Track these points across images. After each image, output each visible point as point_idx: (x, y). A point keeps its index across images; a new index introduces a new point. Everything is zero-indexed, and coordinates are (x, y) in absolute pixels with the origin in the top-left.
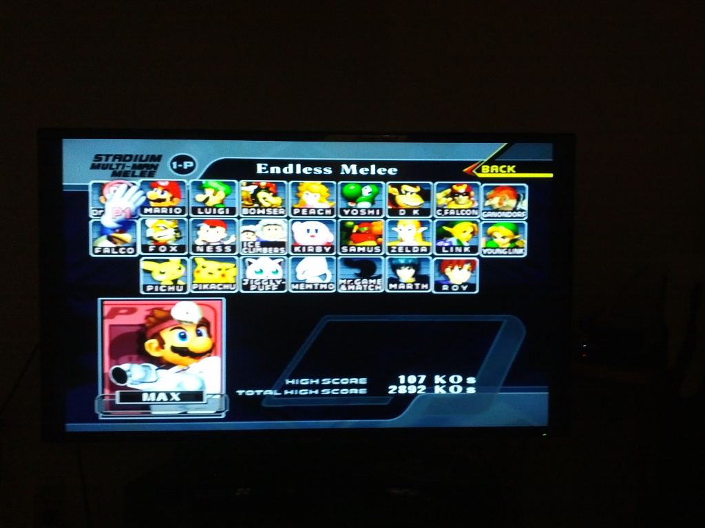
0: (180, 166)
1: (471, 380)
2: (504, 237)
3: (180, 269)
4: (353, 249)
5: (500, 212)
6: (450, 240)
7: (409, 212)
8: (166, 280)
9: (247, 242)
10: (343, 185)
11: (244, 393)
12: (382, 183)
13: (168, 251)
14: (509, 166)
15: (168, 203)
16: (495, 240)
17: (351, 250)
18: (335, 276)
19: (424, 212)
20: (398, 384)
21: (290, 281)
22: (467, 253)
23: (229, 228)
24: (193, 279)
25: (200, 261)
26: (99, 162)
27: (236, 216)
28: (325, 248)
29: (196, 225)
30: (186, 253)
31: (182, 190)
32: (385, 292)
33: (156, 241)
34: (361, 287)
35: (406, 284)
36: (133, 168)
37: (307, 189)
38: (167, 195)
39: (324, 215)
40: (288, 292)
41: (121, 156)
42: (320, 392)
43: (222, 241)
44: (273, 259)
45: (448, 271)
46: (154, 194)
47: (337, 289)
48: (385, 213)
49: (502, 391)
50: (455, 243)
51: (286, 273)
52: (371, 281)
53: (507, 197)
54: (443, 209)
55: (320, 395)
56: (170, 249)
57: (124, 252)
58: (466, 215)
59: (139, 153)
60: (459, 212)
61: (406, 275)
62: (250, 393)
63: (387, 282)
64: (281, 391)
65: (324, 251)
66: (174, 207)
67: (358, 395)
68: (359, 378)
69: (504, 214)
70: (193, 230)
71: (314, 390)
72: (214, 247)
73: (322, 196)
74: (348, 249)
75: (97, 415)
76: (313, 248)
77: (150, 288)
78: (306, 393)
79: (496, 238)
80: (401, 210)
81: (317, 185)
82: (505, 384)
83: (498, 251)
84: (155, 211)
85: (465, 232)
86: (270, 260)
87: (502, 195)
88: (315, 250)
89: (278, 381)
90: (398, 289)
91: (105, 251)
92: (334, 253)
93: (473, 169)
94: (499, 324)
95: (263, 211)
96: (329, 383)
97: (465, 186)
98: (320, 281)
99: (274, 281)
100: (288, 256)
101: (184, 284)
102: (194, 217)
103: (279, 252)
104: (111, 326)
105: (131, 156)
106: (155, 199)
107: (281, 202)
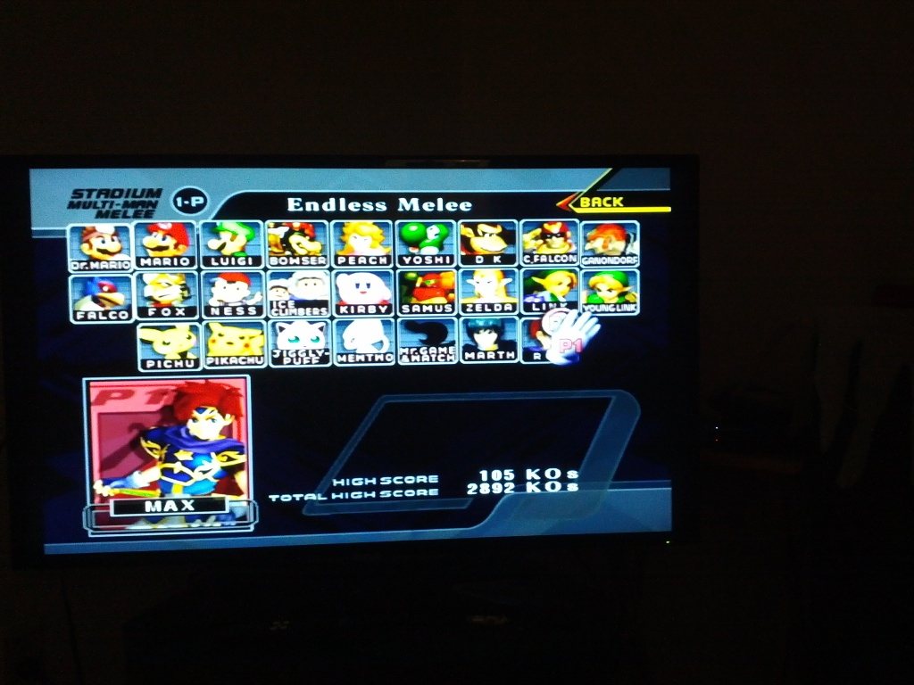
0: (186, 202)
1: (572, 474)
2: (610, 290)
3: (189, 338)
4: (416, 308)
5: (604, 258)
6: (541, 294)
7: (488, 259)
8: (172, 353)
9: (277, 302)
10: (401, 225)
11: (277, 499)
12: (453, 222)
13: (174, 314)
14: (615, 198)
15: (171, 252)
16: (598, 293)
17: (414, 310)
18: (394, 344)
19: (508, 259)
20: (479, 481)
21: (335, 352)
23: (252, 284)
24: (207, 350)
25: (215, 326)
26: (79, 200)
27: (262, 266)
28: (380, 307)
29: (210, 280)
30: (197, 317)
31: (190, 234)
32: (459, 362)
33: (157, 302)
34: (428, 357)
35: (486, 352)
36: (123, 207)
37: (355, 231)
38: (170, 242)
39: (378, 264)
40: (333, 365)
41: (108, 190)
42: (378, 494)
43: (244, 301)
44: (311, 323)
45: (540, 336)
46: (152, 241)
47: (396, 360)
48: (457, 261)
49: (613, 487)
50: (548, 299)
52: (441, 349)
53: (613, 238)
55: (378, 498)
56: (176, 312)
57: (115, 318)
58: (561, 263)
59: (133, 188)
60: (553, 259)
61: (486, 341)
62: (286, 498)
64: (327, 494)
65: (378, 312)
66: (179, 258)
67: (428, 497)
68: (427, 476)
69: (609, 260)
70: (205, 287)
71: (370, 492)
72: (234, 308)
73: (374, 239)
74: (411, 308)
75: (86, 531)
76: (364, 308)
77: (150, 364)
78: (360, 497)
80: (477, 257)
81: (367, 226)
82: (617, 478)
83: (603, 308)
84: (155, 264)
85: (560, 284)
86: (308, 324)
87: (606, 236)
88: (367, 310)
89: (323, 482)
90: (476, 359)
92: (393, 314)
93: (570, 202)
94: (609, 400)
95: (297, 261)
96: (389, 482)
97: (559, 225)
98: (377, 351)
99: (314, 352)
100: (332, 318)
101: (195, 357)
102: (206, 270)
103: (319, 314)
104: (101, 415)
105: (121, 191)
106: (153, 247)
107: (320, 248)
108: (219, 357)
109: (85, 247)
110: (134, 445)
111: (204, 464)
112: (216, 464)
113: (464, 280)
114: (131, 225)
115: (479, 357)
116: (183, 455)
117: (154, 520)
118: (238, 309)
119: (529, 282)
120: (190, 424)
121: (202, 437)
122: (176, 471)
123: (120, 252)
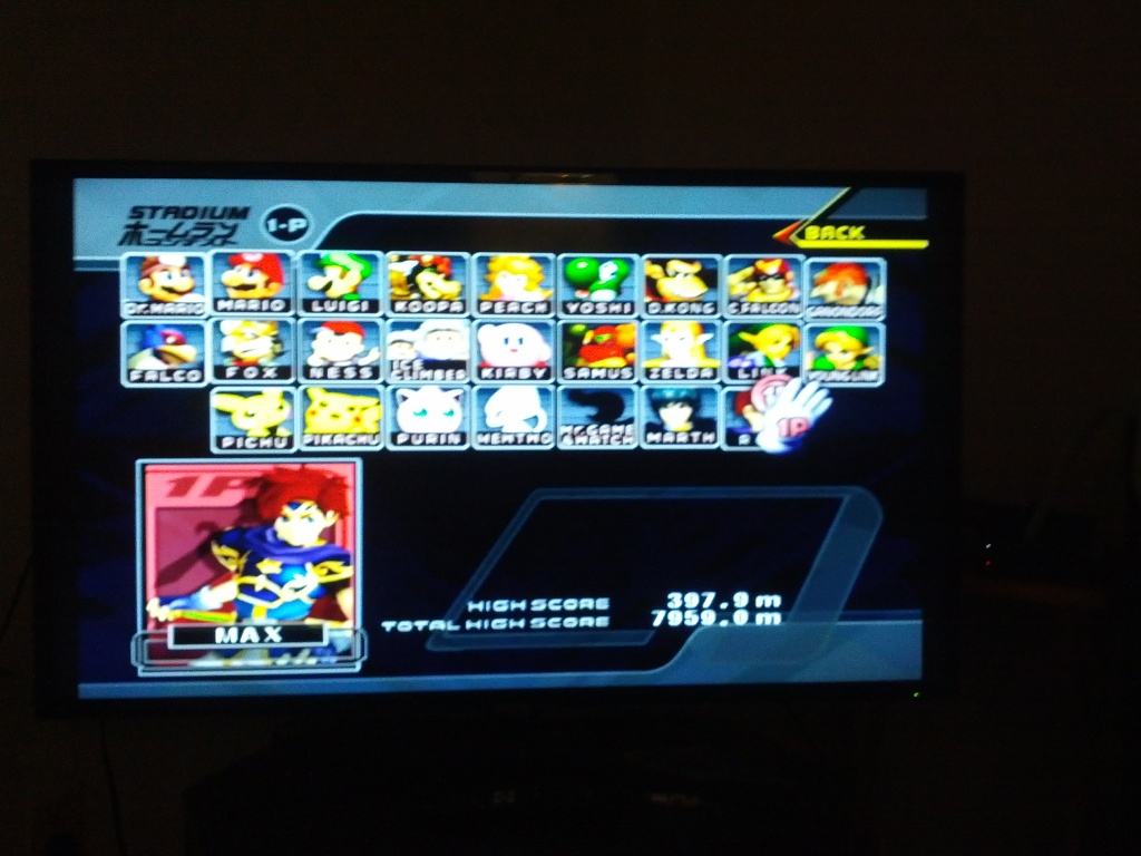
0: (283, 226)
2: (844, 351)
3: (281, 408)
4: (583, 373)
5: (836, 309)
6: (752, 356)
8: (257, 429)
9: (400, 361)
10: (567, 261)
11: (394, 629)
12: (635, 256)
13: (260, 376)
14: (853, 228)
15: (260, 292)
16: (830, 357)
17: (580, 375)
18: (552, 420)
20: (663, 604)
21: (475, 430)
23: (367, 336)
24: (304, 425)
25: (316, 393)
27: (380, 313)
30: (292, 380)
32: (639, 447)
33: (238, 359)
34: (599, 439)
35: (676, 433)
37: (505, 268)
38: (259, 278)
39: (533, 313)
40: (471, 449)
41: (178, 208)
42: (528, 624)
43: (356, 359)
44: (445, 390)
45: (748, 412)
47: (556, 443)
48: (640, 310)
49: (843, 618)
50: (760, 362)
51: (468, 414)
52: (616, 429)
53: (849, 281)
54: (738, 302)
55: (528, 628)
56: (265, 372)
57: (182, 379)
58: (778, 314)
59: (210, 204)
61: (677, 417)
62: (405, 626)
63: (642, 430)
64: (461, 622)
65: (533, 377)
66: (271, 300)
67: (595, 628)
68: (595, 597)
70: (304, 340)
71: (517, 619)
72: (341, 369)
73: (530, 279)
74: (576, 373)
75: (135, 669)
76: (515, 371)
77: (227, 442)
78: (503, 626)
79: (829, 352)
81: (522, 261)
82: (850, 605)
83: (834, 375)
85: (777, 342)
86: (440, 392)
87: (839, 278)
89: (454, 605)
90: (661, 443)
92: (552, 380)
93: (792, 232)
94: (836, 503)
95: (427, 307)
96: (543, 607)
97: (777, 263)
98: (528, 428)
100: (472, 384)
101: (288, 434)
102: (305, 316)
103: (454, 377)
104: (159, 510)
105: (195, 209)
106: (237, 284)
107: (458, 289)
108: (322, 435)
109: (145, 283)
110: (203, 552)
111: (297, 579)
112: (311, 579)
114: (207, 256)
115: (665, 440)
116: (269, 566)
117: (228, 654)
118: (346, 371)
120: (279, 524)
121: (294, 542)
122: (258, 589)
123: (190, 291)
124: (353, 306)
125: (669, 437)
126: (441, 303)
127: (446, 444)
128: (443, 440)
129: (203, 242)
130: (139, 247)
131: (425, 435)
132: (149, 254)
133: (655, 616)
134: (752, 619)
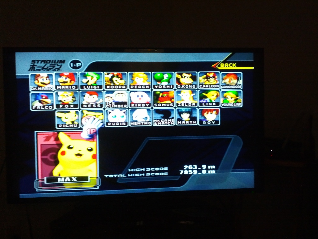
0: (75, 65)
2: (231, 98)
3: (75, 116)
4: (160, 105)
5: (229, 86)
6: (206, 99)
8: (69, 122)
9: (108, 102)
10: (154, 74)
11: (108, 177)
12: (173, 72)
13: (69, 107)
14: (233, 64)
15: (69, 84)
16: (227, 99)
18: (151, 118)
20: (184, 170)
21: (130, 121)
22: (214, 106)
23: (99, 96)
25: (85, 112)
27: (103, 89)
29: (83, 94)
30: (78, 108)
31: (75, 77)
32: (175, 125)
33: (63, 103)
34: (164, 123)
35: (185, 121)
37: (137, 76)
38: (68, 80)
39: (146, 88)
40: (129, 126)
41: (45, 61)
42: (145, 175)
43: (96, 102)
44: (121, 110)
45: (205, 115)
46: (61, 79)
47: (152, 124)
48: (175, 87)
49: (232, 171)
50: (208, 101)
51: (128, 117)
52: (169, 120)
53: (233, 79)
55: (145, 176)
56: (70, 106)
57: (47, 108)
58: (213, 88)
59: (54, 59)
61: (186, 117)
62: (111, 176)
63: (176, 120)
64: (126, 175)
65: (146, 106)
66: (71, 86)
67: (164, 175)
68: (164, 167)
69: (231, 87)
70: (81, 97)
71: (142, 174)
72: (92, 105)
73: (144, 79)
74: (158, 105)
75: (36, 189)
76: (140, 105)
77: (60, 126)
78: (139, 175)
79: (228, 98)
80: (183, 86)
81: (142, 74)
82: (233, 169)
83: (229, 105)
84: (62, 88)
85: (213, 96)
86: (119, 111)
87: (230, 78)
88: (141, 105)
89: (125, 170)
90: (182, 124)
91: (38, 108)
92: (151, 107)
93: (216, 65)
94: (230, 139)
96: (149, 170)
97: (213, 74)
98: (144, 121)
100: (129, 108)
101: (77, 123)
102: (82, 90)
103: (124, 107)
104: (41, 145)
105: (50, 61)
106: (62, 82)
107: (124, 82)
109: (36, 82)
113: (177, 94)
114: (54, 74)
118: (93, 105)
119: (201, 95)
123: (49, 84)
124: (95, 87)
125: (184, 122)
126: (119, 86)
127: (122, 125)
128: (121, 124)
129: (52, 70)
130: (35, 72)
131: (116, 123)
132: (37, 73)
133: (181, 172)
134: (207, 172)
